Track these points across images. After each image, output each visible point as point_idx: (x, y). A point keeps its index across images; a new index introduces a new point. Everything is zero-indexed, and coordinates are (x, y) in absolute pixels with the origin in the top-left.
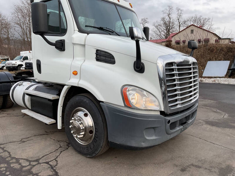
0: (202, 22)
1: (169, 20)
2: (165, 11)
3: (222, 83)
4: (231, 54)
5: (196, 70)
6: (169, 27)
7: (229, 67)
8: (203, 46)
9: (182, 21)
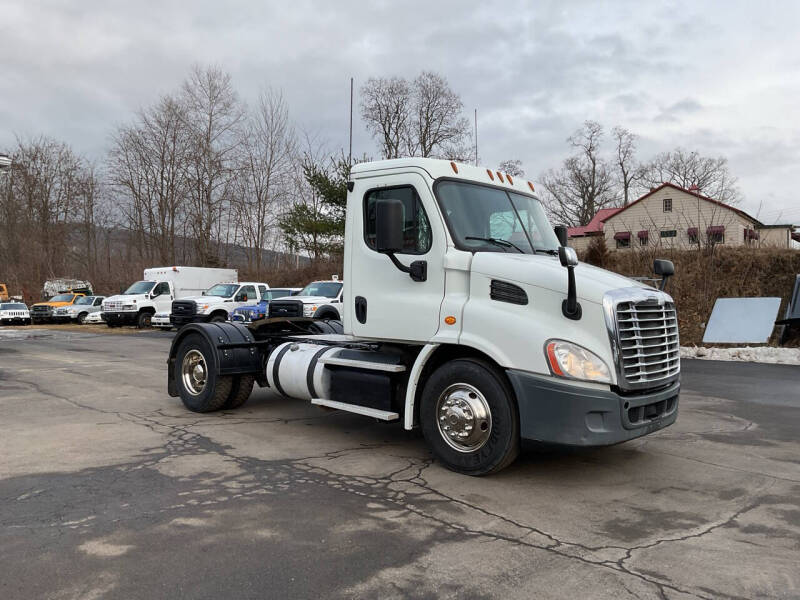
0: (700, 170)
1: (592, 165)
2: (578, 138)
3: (761, 359)
4: (784, 278)
5: (673, 318)
6: (590, 189)
7: (779, 315)
8: (699, 255)
9: (632, 169)
